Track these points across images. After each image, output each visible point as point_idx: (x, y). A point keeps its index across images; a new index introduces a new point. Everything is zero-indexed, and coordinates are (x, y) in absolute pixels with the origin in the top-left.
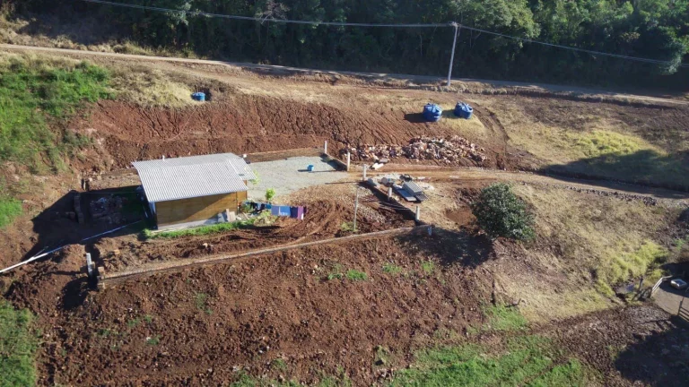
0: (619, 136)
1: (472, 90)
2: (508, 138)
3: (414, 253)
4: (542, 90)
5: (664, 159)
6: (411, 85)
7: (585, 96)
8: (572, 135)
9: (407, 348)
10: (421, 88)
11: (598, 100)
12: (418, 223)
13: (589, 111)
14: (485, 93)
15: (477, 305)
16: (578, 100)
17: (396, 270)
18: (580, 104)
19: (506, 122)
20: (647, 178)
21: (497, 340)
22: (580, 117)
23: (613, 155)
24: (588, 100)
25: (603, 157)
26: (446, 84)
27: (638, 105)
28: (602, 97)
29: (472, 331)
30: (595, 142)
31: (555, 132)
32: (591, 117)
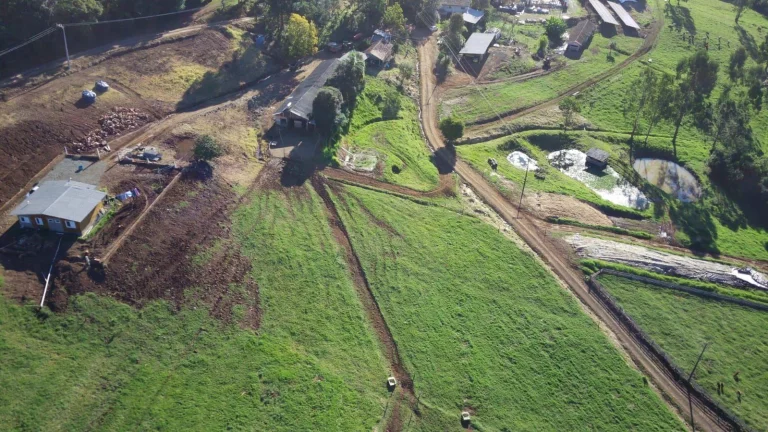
0: (189, 68)
1: (86, 66)
2: (139, 95)
3: (191, 183)
4: (124, 49)
5: (219, 75)
6: (49, 78)
7: (150, 43)
8: (167, 78)
9: (225, 218)
10: (56, 78)
11: (157, 44)
12: (179, 170)
13: (162, 56)
14: (95, 64)
15: (228, 191)
16: (147, 48)
17: (193, 194)
18: (151, 51)
19: (127, 83)
20: (220, 90)
21: (245, 200)
22: (160, 61)
23: (196, 82)
24: (153, 46)
25: (192, 86)
26: (67, 68)
27: (180, 39)
28: (158, 40)
29: (237, 201)
30: (181, 77)
31: (156, 79)
32: (165, 59)
